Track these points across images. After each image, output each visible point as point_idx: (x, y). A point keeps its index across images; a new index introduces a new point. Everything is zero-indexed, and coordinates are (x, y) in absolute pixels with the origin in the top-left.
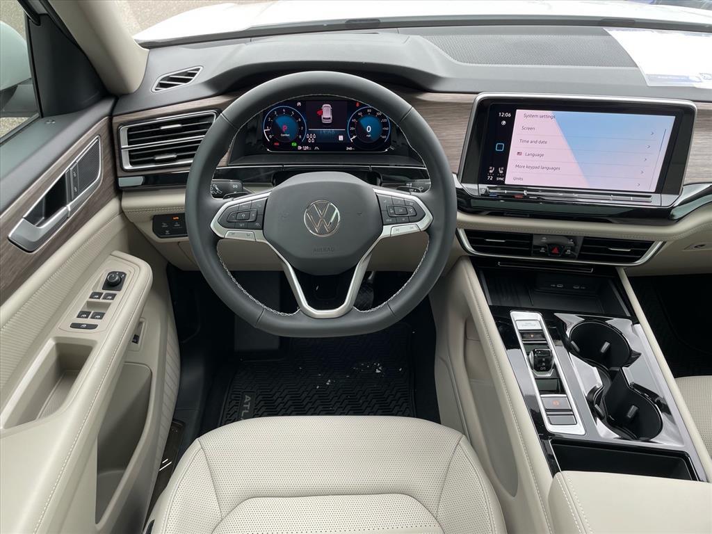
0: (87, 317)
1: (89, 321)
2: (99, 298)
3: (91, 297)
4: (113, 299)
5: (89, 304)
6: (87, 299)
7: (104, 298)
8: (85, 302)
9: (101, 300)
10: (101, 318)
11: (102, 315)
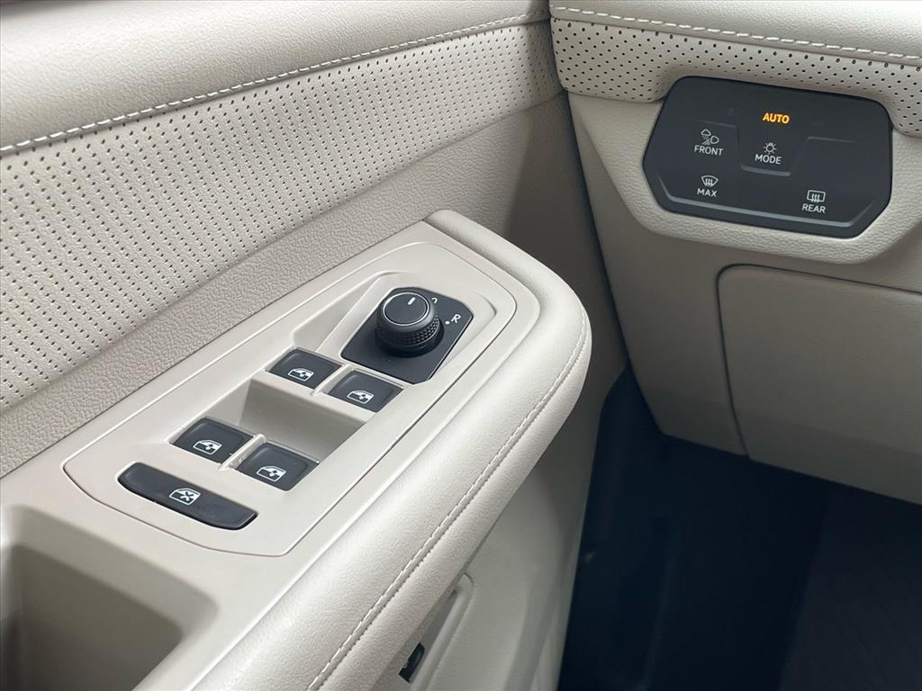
0: (219, 457)
1: (225, 480)
2: (312, 384)
3: (280, 369)
4: (376, 406)
5: (257, 396)
6: (259, 370)
7: (338, 392)
8: (243, 380)
9: (319, 396)
10: (286, 484)
11: (295, 470)
